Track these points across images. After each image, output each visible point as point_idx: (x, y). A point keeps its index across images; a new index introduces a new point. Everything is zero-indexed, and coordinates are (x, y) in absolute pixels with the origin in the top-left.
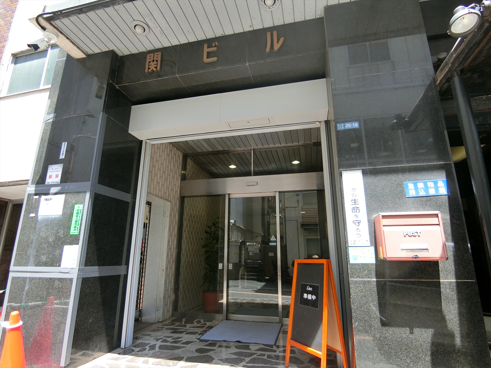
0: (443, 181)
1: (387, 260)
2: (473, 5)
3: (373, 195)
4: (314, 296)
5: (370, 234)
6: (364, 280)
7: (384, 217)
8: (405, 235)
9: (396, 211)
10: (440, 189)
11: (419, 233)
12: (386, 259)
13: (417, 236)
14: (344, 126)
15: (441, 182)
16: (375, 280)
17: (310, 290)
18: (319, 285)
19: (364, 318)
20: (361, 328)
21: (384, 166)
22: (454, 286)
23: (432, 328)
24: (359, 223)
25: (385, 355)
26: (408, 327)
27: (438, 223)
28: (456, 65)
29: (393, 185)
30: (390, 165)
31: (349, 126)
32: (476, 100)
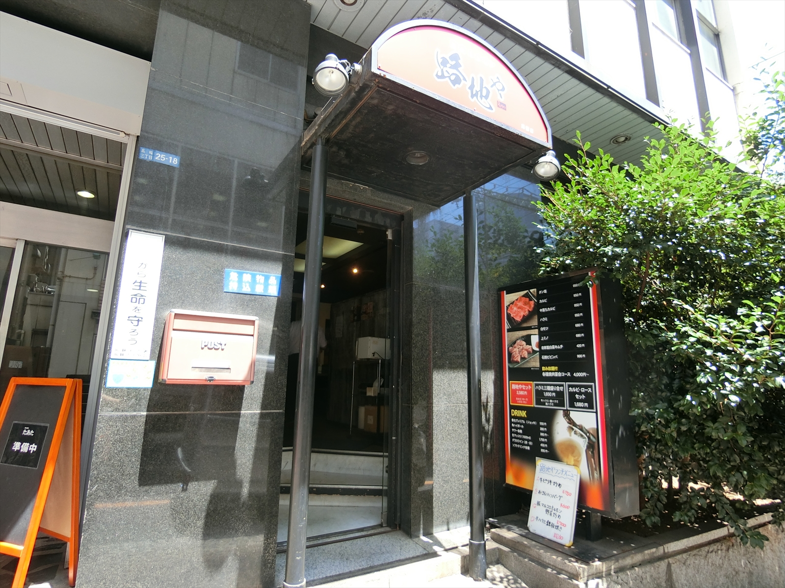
0: (276, 277)
1: (167, 383)
2: (345, 61)
3: (174, 279)
4: (34, 445)
5: (153, 340)
6: (126, 415)
7: (177, 316)
8: (203, 347)
9: (204, 309)
10: (270, 287)
11: (223, 345)
12: (166, 381)
13: (220, 349)
14: (153, 155)
15: (274, 278)
16: (145, 413)
17: (30, 434)
18: (48, 425)
19: (112, 476)
20: (102, 494)
21: (203, 238)
22: (256, 420)
23: (214, 479)
24: (138, 321)
25: (135, 530)
26: (181, 482)
27: (252, 334)
28: (322, 130)
29: (209, 269)
30: (212, 239)
31: (163, 159)
32: (342, 184)
